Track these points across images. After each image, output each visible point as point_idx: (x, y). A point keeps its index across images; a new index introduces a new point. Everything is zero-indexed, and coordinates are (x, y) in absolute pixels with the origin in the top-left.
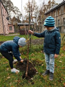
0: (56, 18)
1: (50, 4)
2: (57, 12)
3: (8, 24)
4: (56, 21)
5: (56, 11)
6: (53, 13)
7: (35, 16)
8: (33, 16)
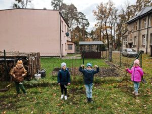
0: (147, 30)
1: (140, 4)
2: (150, 20)
3: (67, 41)
4: (147, 35)
5: (147, 18)
6: (142, 22)
7: (110, 26)
8: (108, 25)
